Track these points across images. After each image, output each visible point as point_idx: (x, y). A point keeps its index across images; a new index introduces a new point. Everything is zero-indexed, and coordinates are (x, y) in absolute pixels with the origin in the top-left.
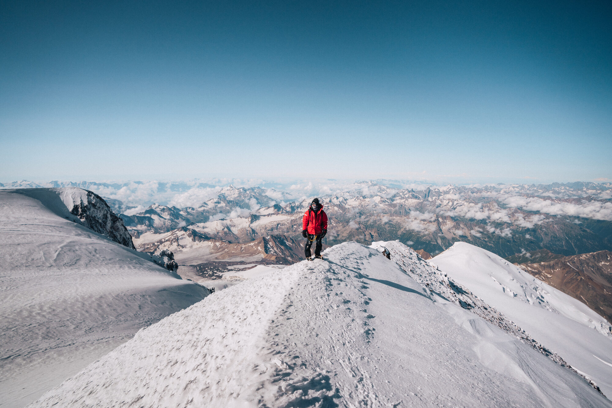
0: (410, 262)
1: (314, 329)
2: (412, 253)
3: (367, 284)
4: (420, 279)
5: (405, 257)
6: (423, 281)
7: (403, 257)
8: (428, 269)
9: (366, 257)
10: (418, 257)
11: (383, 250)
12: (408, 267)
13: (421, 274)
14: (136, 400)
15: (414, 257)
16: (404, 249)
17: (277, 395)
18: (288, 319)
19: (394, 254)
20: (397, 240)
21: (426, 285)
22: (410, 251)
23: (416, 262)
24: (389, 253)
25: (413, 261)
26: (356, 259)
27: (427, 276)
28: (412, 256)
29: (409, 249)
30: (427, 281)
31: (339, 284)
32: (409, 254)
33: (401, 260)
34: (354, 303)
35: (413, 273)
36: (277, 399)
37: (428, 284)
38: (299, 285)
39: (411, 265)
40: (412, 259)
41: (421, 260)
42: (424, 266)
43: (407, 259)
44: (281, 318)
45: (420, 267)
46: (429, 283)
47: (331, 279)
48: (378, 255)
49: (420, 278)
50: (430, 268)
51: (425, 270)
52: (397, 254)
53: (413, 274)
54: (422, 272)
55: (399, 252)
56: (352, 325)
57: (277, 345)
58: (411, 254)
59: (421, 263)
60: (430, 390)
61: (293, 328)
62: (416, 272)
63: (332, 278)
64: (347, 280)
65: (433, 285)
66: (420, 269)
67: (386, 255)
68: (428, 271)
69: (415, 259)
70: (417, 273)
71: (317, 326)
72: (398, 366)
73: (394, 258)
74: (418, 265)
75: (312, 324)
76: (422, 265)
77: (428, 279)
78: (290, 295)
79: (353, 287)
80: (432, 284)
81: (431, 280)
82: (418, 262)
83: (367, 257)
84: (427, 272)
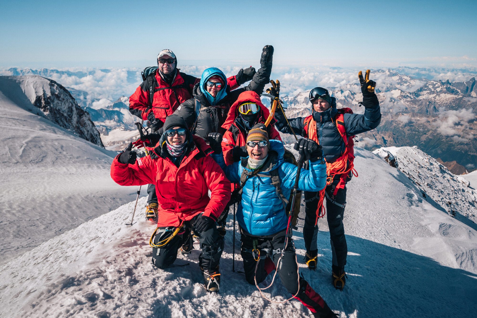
0: (428, 173)
2: (434, 163)
4: (439, 196)
5: (422, 167)
6: (443, 198)
7: (419, 167)
8: (454, 185)
10: (441, 168)
11: (386, 155)
12: (426, 180)
13: (443, 190)
15: (435, 169)
16: (421, 158)
19: (408, 163)
20: (414, 147)
21: (447, 204)
22: (431, 161)
23: (438, 175)
24: (394, 159)
25: (433, 174)
27: (451, 193)
28: (432, 167)
29: (429, 158)
30: (450, 199)
32: (428, 165)
33: (415, 171)
35: (430, 187)
37: (450, 203)
39: (430, 178)
40: (431, 171)
41: (445, 172)
42: (448, 181)
43: (425, 170)
45: (442, 182)
46: (453, 201)
48: (373, 158)
49: (440, 194)
50: (458, 183)
51: (449, 185)
52: (412, 163)
53: (429, 189)
54: (445, 187)
55: (414, 161)
58: (431, 164)
59: (445, 177)
62: (436, 187)
65: (458, 205)
66: (442, 183)
67: (389, 161)
68: (453, 187)
69: (436, 171)
70: (437, 188)
73: (407, 168)
74: (441, 179)
76: (446, 179)
77: (452, 197)
80: (457, 203)
81: (456, 199)
82: (440, 175)
84: (452, 189)
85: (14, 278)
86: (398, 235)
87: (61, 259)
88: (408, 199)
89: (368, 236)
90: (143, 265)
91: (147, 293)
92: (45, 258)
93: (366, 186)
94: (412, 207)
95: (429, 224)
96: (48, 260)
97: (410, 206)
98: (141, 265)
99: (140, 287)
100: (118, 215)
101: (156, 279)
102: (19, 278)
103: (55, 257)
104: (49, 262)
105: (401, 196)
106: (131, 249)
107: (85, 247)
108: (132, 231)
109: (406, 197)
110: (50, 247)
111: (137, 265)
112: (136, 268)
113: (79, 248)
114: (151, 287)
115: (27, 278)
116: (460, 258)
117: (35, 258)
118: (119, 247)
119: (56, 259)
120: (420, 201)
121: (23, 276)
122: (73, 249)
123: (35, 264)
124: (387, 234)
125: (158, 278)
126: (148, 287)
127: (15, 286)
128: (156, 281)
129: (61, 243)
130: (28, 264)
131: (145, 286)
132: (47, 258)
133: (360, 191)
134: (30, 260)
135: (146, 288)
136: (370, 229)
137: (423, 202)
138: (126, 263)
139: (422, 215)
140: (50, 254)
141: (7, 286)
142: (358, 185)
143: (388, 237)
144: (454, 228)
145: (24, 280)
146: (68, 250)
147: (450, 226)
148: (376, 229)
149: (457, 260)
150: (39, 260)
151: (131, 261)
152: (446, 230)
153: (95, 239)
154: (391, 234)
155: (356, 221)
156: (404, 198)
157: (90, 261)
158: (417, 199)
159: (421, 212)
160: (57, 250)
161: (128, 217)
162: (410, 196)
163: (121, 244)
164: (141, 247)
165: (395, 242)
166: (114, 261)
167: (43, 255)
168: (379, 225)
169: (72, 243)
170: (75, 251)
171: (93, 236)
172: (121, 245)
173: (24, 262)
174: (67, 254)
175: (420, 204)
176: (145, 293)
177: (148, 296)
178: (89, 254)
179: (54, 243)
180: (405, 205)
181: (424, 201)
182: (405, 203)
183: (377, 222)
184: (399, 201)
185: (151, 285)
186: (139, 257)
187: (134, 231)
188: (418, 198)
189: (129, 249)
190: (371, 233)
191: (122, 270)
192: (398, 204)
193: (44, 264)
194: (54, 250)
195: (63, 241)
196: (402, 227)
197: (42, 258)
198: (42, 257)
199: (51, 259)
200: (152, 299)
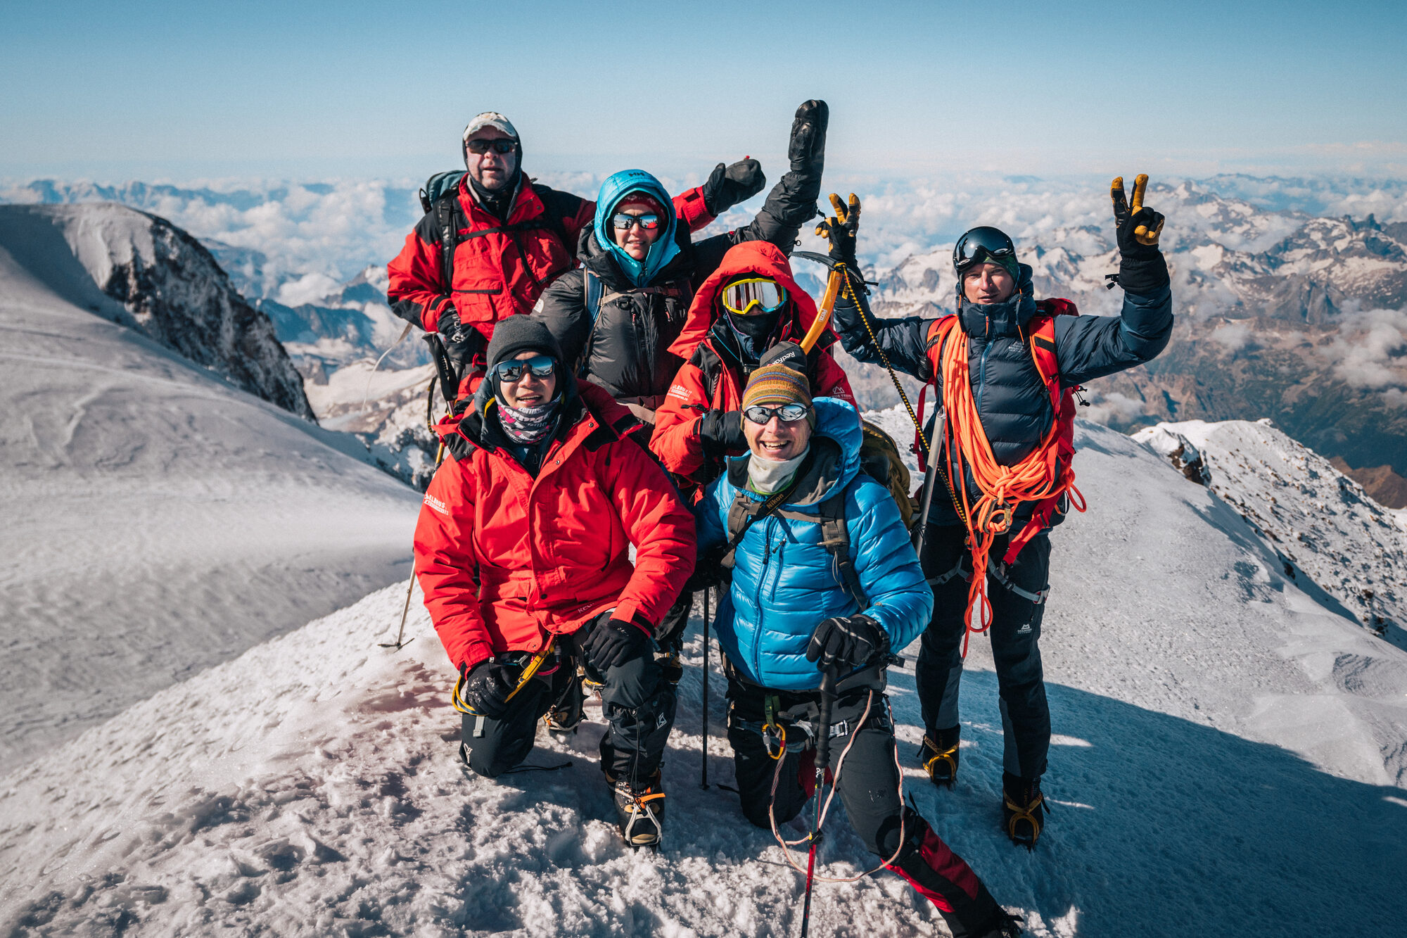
0: (1304, 505)
2: (1321, 471)
4: (1336, 573)
5: (1286, 484)
6: (1346, 580)
7: (1276, 485)
8: (1384, 540)
10: (1342, 487)
11: (1174, 445)
12: (1295, 523)
13: (1348, 555)
15: (1326, 489)
16: (1283, 455)
19: (1241, 470)
20: (1261, 422)
21: (1360, 598)
22: (1312, 466)
23: (1334, 508)
24: (1199, 459)
25: (1319, 505)
27: (1373, 564)
28: (1316, 482)
29: (1306, 455)
30: (1370, 582)
32: (1303, 477)
33: (1264, 496)
35: (1309, 546)
37: (1370, 595)
39: (1309, 519)
40: (1313, 495)
41: (1355, 500)
42: (1366, 526)
43: (1294, 492)
45: (1347, 529)
46: (1380, 590)
48: (1133, 456)
49: (1340, 567)
50: (1396, 534)
51: (1367, 540)
52: (1253, 471)
53: (1306, 551)
54: (1355, 547)
55: (1262, 466)
58: (1314, 475)
59: (1354, 514)
62: (1327, 545)
65: (1394, 600)
66: (1345, 534)
67: (1183, 465)
68: (1380, 545)
69: (1328, 495)
70: (1331, 549)
73: (1237, 486)
74: (1342, 521)
76: (1358, 520)
77: (1375, 577)
80: (1390, 596)
81: (1388, 581)
82: (1340, 508)
84: (1378, 551)
85: (55, 804)
86: (1206, 687)
87: (192, 750)
88: (1240, 579)
89: (1115, 689)
90: (434, 764)
91: (444, 847)
92: (143, 746)
93: (1111, 538)
94: (1252, 603)
95: (1303, 656)
96: (153, 750)
97: (1245, 600)
98: (426, 764)
99: (426, 828)
100: (360, 621)
101: (474, 806)
102: (67, 803)
103: (174, 743)
104: (157, 759)
105: (1218, 571)
106: (398, 718)
107: (262, 714)
108: (400, 664)
109: (1234, 575)
110: (159, 715)
111: (414, 763)
112: (412, 773)
113: (244, 715)
114: (457, 830)
115: (93, 804)
116: (1396, 758)
117: (115, 746)
118: (361, 710)
119: (175, 749)
120: (1278, 587)
121: (82, 798)
122: (226, 719)
123: (115, 763)
124: (1171, 683)
125: (479, 803)
126: (449, 830)
127: (57, 827)
128: (472, 812)
129: (190, 703)
130: (93, 763)
131: (440, 826)
132: (149, 746)
133: (1091, 553)
134: (101, 753)
135: (443, 832)
136: (1122, 667)
137: (1285, 588)
138: (382, 759)
139: (1283, 629)
140: (159, 734)
141: (33, 827)
142: (1087, 536)
143: (1177, 691)
144: (1380, 668)
145: (82, 810)
146: (211, 724)
147: (1368, 661)
148: (1139, 668)
149: (1386, 763)
150: (127, 753)
151: (398, 754)
152: (1355, 673)
153: (289, 691)
154: (1186, 684)
155: (1077, 645)
156: (1226, 577)
157: (277, 750)
158: (1268, 579)
159: (1280, 621)
160: (180, 724)
161: (389, 626)
162: (1247, 571)
163: (368, 703)
164: (426, 711)
165: (1197, 707)
166: (348, 751)
167: (137, 736)
168: (1148, 657)
169: (223, 702)
170: (233, 727)
171: (285, 681)
172: (368, 707)
173: (84, 757)
174: (210, 736)
175: (1275, 595)
176: (439, 846)
177: (448, 855)
178: (274, 731)
179: (169, 705)
180: (1230, 599)
181: (1288, 586)
182: (1230, 590)
183: (1141, 649)
184: (1210, 584)
185: (459, 823)
186: (420, 740)
187: (408, 666)
188: (1272, 578)
189: (394, 717)
190: (1123, 680)
191: (370, 780)
192: (1209, 595)
193: (141, 762)
194: (171, 724)
195: (196, 699)
196: (1218, 663)
197: (137, 746)
198: (133, 744)
199: (161, 749)
200: (462, 865)
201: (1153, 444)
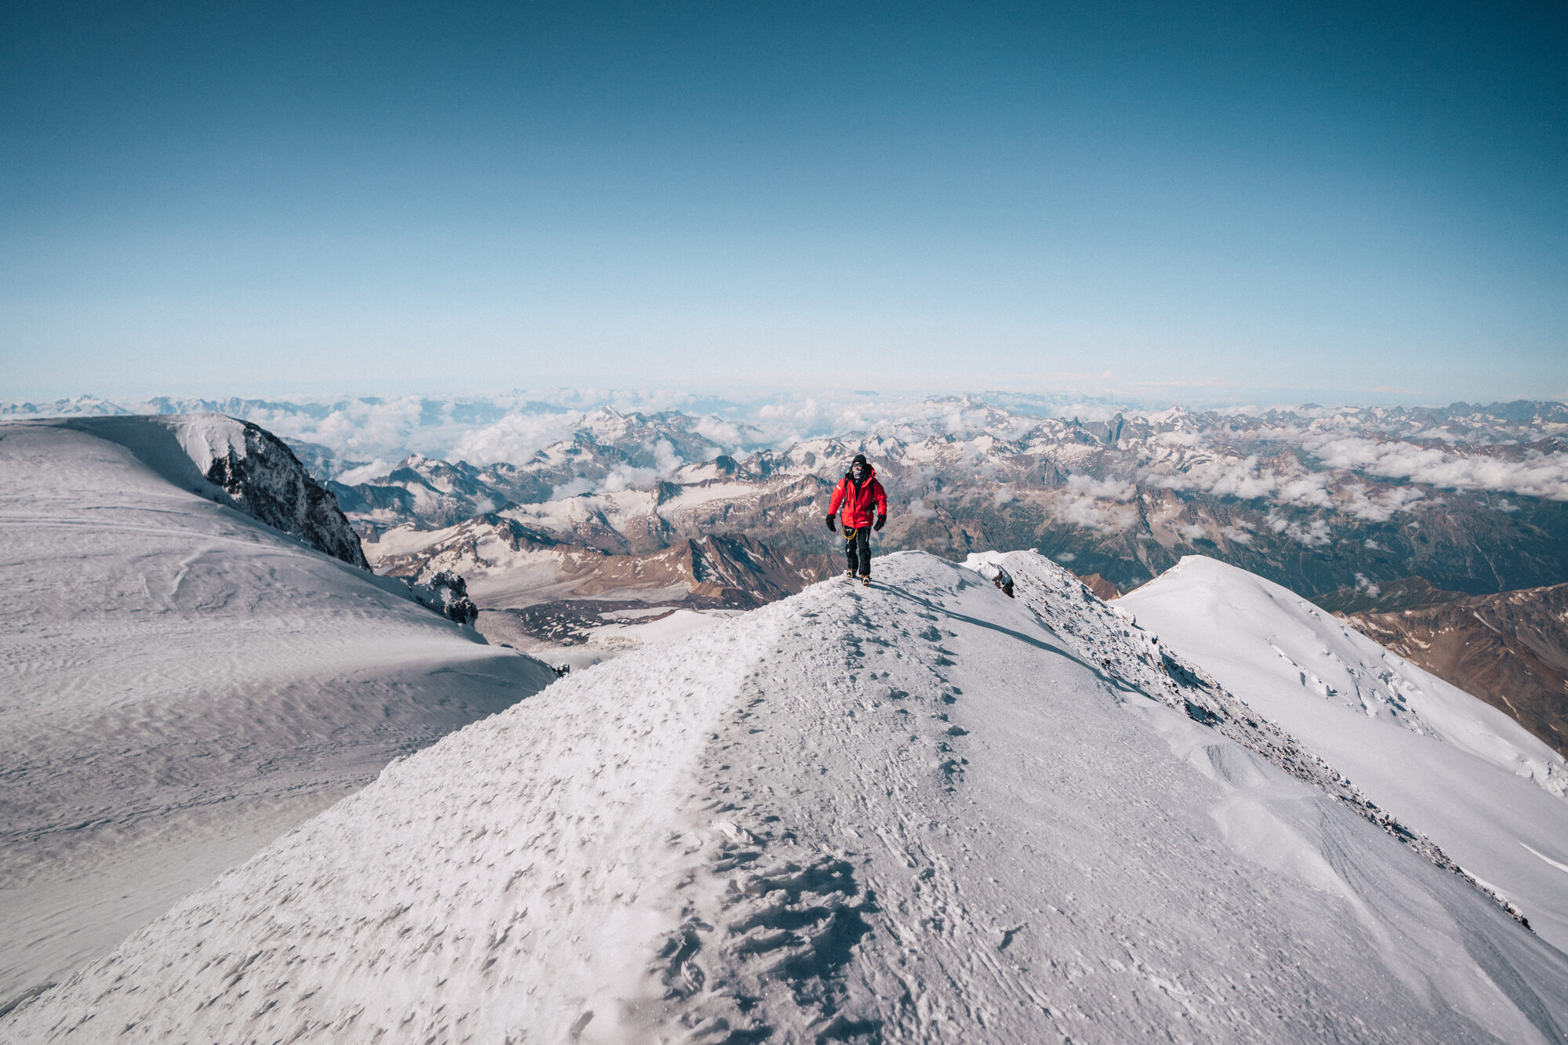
0: (1063, 604)
1: (816, 756)
2: (1071, 582)
3: (952, 654)
4: (1088, 649)
5: (1052, 592)
6: (1094, 653)
7: (1046, 592)
8: (1110, 625)
9: (950, 589)
10: (1084, 592)
11: (996, 573)
12: (1060, 617)
13: (1092, 636)
14: (394, 914)
15: (1075, 594)
16: (1048, 572)
17: (726, 898)
18: (753, 732)
19: (1025, 583)
20: (1032, 550)
21: (1103, 664)
22: (1065, 579)
23: (1081, 605)
24: (1012, 581)
25: (1072, 604)
26: (924, 592)
27: (1106, 640)
28: (1068, 589)
29: (1062, 572)
30: (1106, 653)
31: (881, 652)
32: (1061, 585)
33: (1040, 600)
34: (917, 698)
35: (1071, 632)
36: (726, 908)
37: (1108, 662)
38: (779, 652)
39: (1067, 613)
40: (1068, 598)
41: (1092, 599)
42: (1099, 616)
43: (1057, 596)
44: (735, 730)
45: (1089, 619)
46: (1112, 657)
47: (861, 640)
49: (1089, 646)
50: (1116, 620)
51: (1101, 625)
52: (1032, 584)
53: (1070, 635)
54: (1095, 630)
55: (1036, 580)
56: (911, 748)
57: (727, 790)
58: (1067, 584)
59: (1092, 609)
60: (1095, 901)
61: (764, 753)
62: (1079, 630)
63: (864, 637)
64: (901, 643)
65: (1120, 663)
66: (1089, 622)
67: (1002, 586)
68: (1108, 628)
69: (1077, 598)
70: (1082, 633)
71: (824, 748)
72: (1021, 847)
73: (1024, 594)
74: (1085, 613)
75: (811, 744)
76: (1095, 612)
77: (1109, 649)
78: (757, 675)
79: (915, 661)
80: (1118, 661)
81: (1115, 651)
82: (1084, 605)
83: (954, 589)
84: (1107, 632)
139: (1156, 728)
201: (983, 573)
